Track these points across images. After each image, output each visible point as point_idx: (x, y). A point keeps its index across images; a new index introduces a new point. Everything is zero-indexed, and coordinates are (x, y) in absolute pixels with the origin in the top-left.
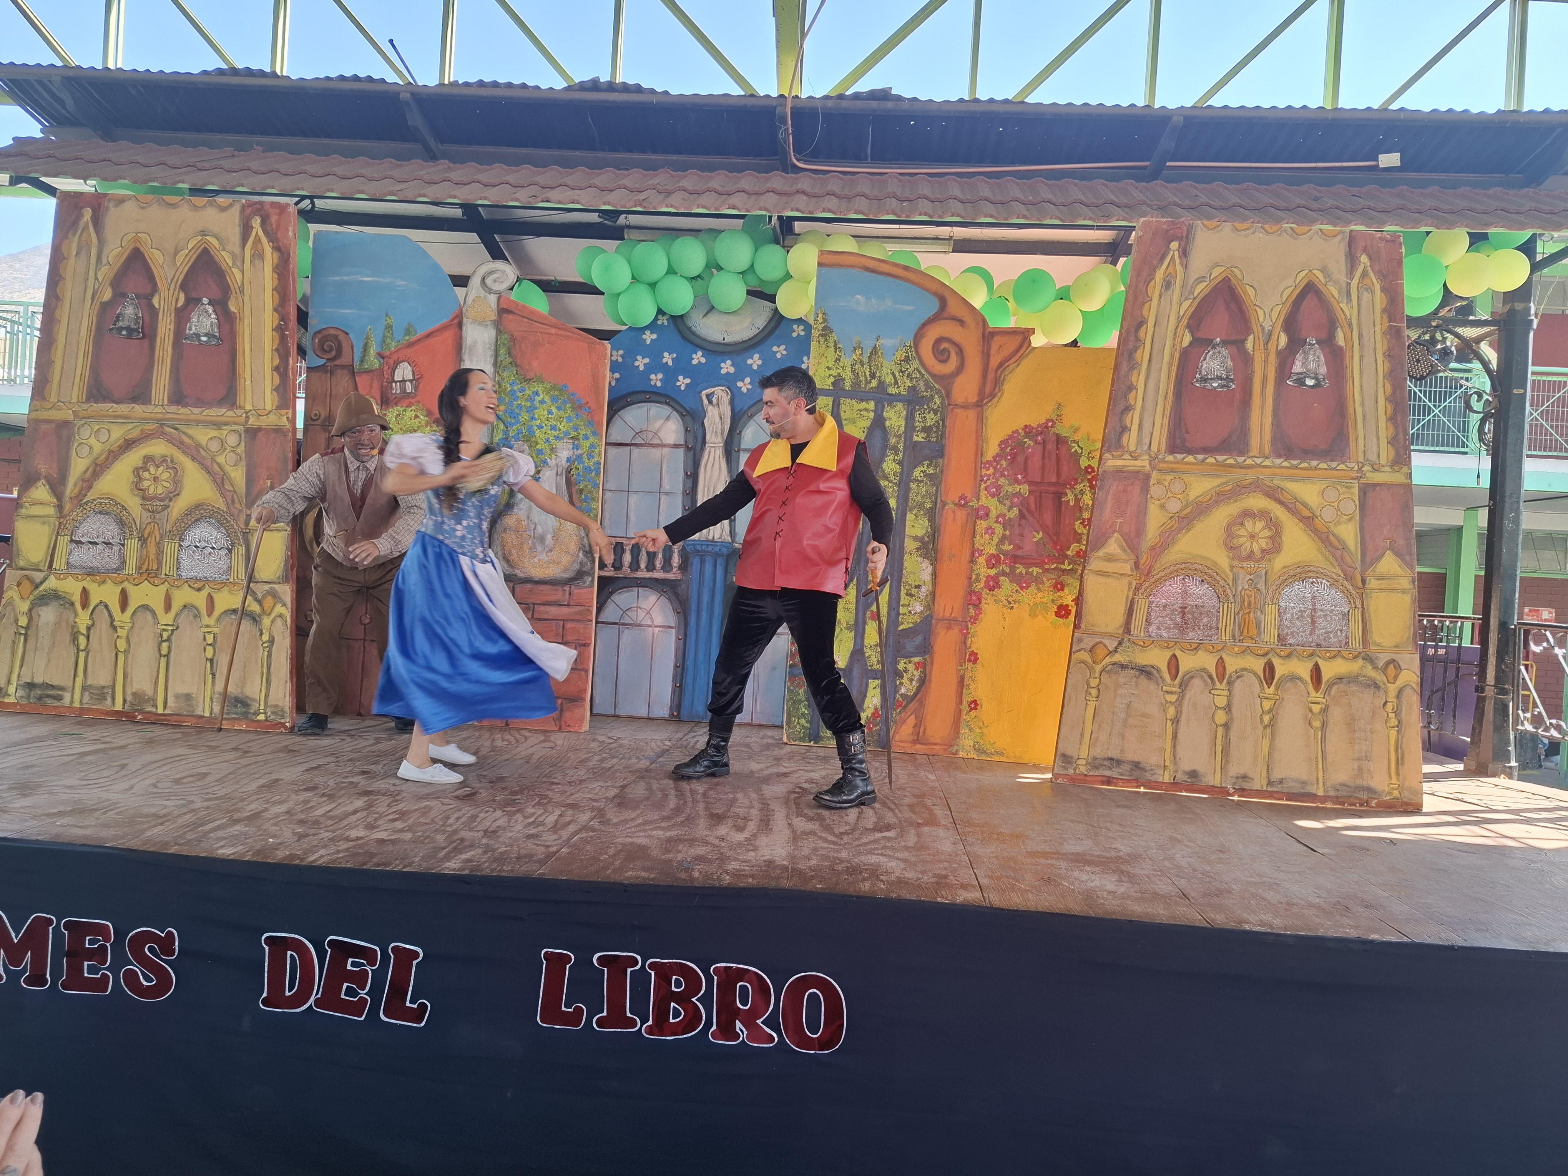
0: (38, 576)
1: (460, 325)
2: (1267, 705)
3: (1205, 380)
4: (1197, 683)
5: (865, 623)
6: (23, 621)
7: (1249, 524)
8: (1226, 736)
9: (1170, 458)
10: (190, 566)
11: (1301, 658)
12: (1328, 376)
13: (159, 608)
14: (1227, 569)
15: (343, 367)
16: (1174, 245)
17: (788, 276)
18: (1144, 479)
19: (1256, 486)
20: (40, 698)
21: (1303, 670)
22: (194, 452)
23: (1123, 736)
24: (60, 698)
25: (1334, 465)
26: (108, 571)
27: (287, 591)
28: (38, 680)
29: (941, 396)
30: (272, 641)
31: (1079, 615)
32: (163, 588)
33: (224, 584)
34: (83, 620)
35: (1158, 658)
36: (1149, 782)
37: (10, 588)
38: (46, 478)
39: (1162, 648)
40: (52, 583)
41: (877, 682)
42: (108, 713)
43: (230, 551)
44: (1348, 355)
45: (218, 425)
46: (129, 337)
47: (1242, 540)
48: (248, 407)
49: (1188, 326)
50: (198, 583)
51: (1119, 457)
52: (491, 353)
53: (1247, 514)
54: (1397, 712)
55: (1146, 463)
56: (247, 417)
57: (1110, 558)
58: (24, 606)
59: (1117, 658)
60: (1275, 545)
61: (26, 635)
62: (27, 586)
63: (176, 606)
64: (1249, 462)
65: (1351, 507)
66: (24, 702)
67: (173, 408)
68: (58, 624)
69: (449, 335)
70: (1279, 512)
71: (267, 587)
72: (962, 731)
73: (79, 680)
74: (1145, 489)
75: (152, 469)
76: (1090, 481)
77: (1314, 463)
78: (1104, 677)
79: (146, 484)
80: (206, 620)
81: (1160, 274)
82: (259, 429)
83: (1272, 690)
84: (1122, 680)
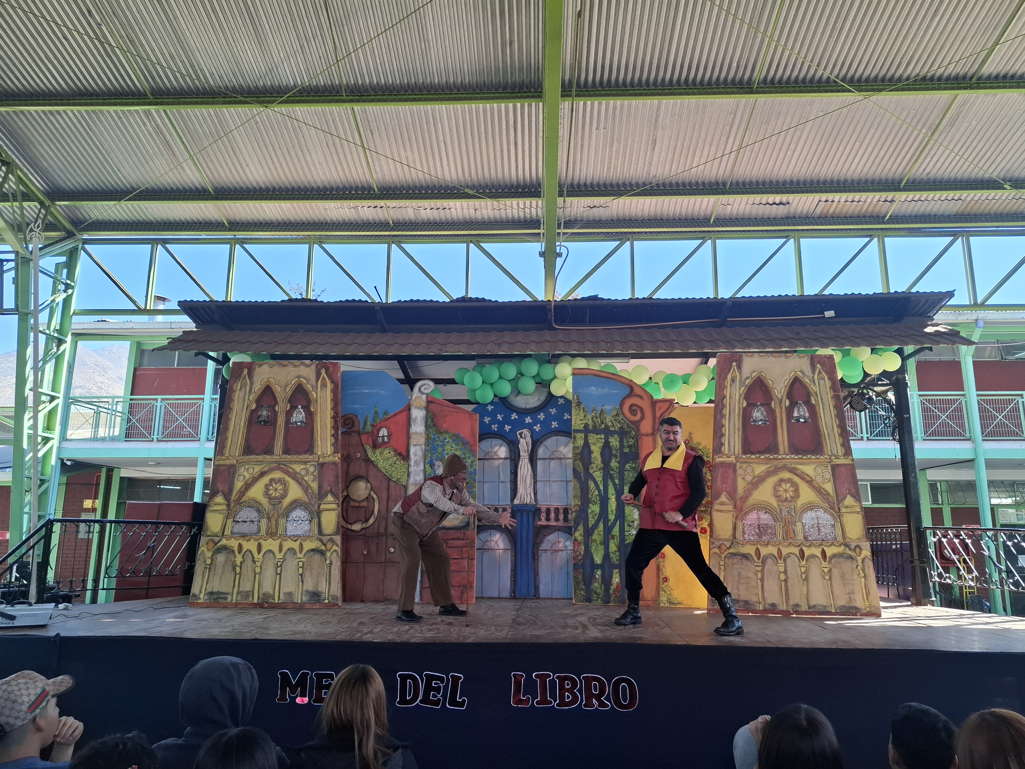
0: (217, 539)
1: (409, 409)
2: (803, 570)
3: (755, 421)
4: (769, 561)
5: (608, 541)
6: (209, 561)
7: (783, 485)
8: (786, 586)
9: (744, 457)
10: (292, 529)
11: (815, 546)
12: (809, 417)
13: (276, 550)
14: (776, 506)
15: (355, 432)
16: (734, 364)
17: (555, 377)
18: (733, 467)
19: (785, 468)
20: (216, 599)
21: (817, 552)
22: (294, 476)
23: (738, 589)
24: (226, 598)
25: (818, 457)
26: (251, 535)
27: (338, 539)
28: (215, 590)
29: (635, 431)
30: (331, 563)
31: (711, 531)
32: (279, 541)
33: (308, 537)
34: (239, 559)
35: (749, 550)
36: (753, 610)
37: (203, 546)
38: (222, 492)
39: (752, 545)
40: (224, 542)
41: (617, 570)
42: (249, 604)
43: (311, 521)
44: (817, 408)
45: (305, 463)
46: (265, 424)
47: (781, 493)
48: (319, 453)
49: (745, 398)
50: (295, 538)
51: (721, 457)
52: (423, 421)
53: (782, 480)
54: (863, 570)
55: (734, 459)
56: (319, 458)
57: (722, 504)
58: (209, 554)
59: (731, 551)
60: (797, 494)
61: (210, 569)
62: (211, 544)
63: (284, 549)
64: (780, 457)
65: (828, 475)
66: (208, 601)
67: (284, 456)
68: (226, 562)
69: (404, 414)
70: (796, 479)
71: (328, 537)
72: (661, 593)
73: (236, 589)
74: (735, 471)
75: (274, 485)
76: (709, 468)
77: (809, 456)
78: (727, 560)
79: (271, 492)
80: (299, 555)
81: (729, 377)
82: (325, 463)
83: (804, 562)
84: (735, 561)
